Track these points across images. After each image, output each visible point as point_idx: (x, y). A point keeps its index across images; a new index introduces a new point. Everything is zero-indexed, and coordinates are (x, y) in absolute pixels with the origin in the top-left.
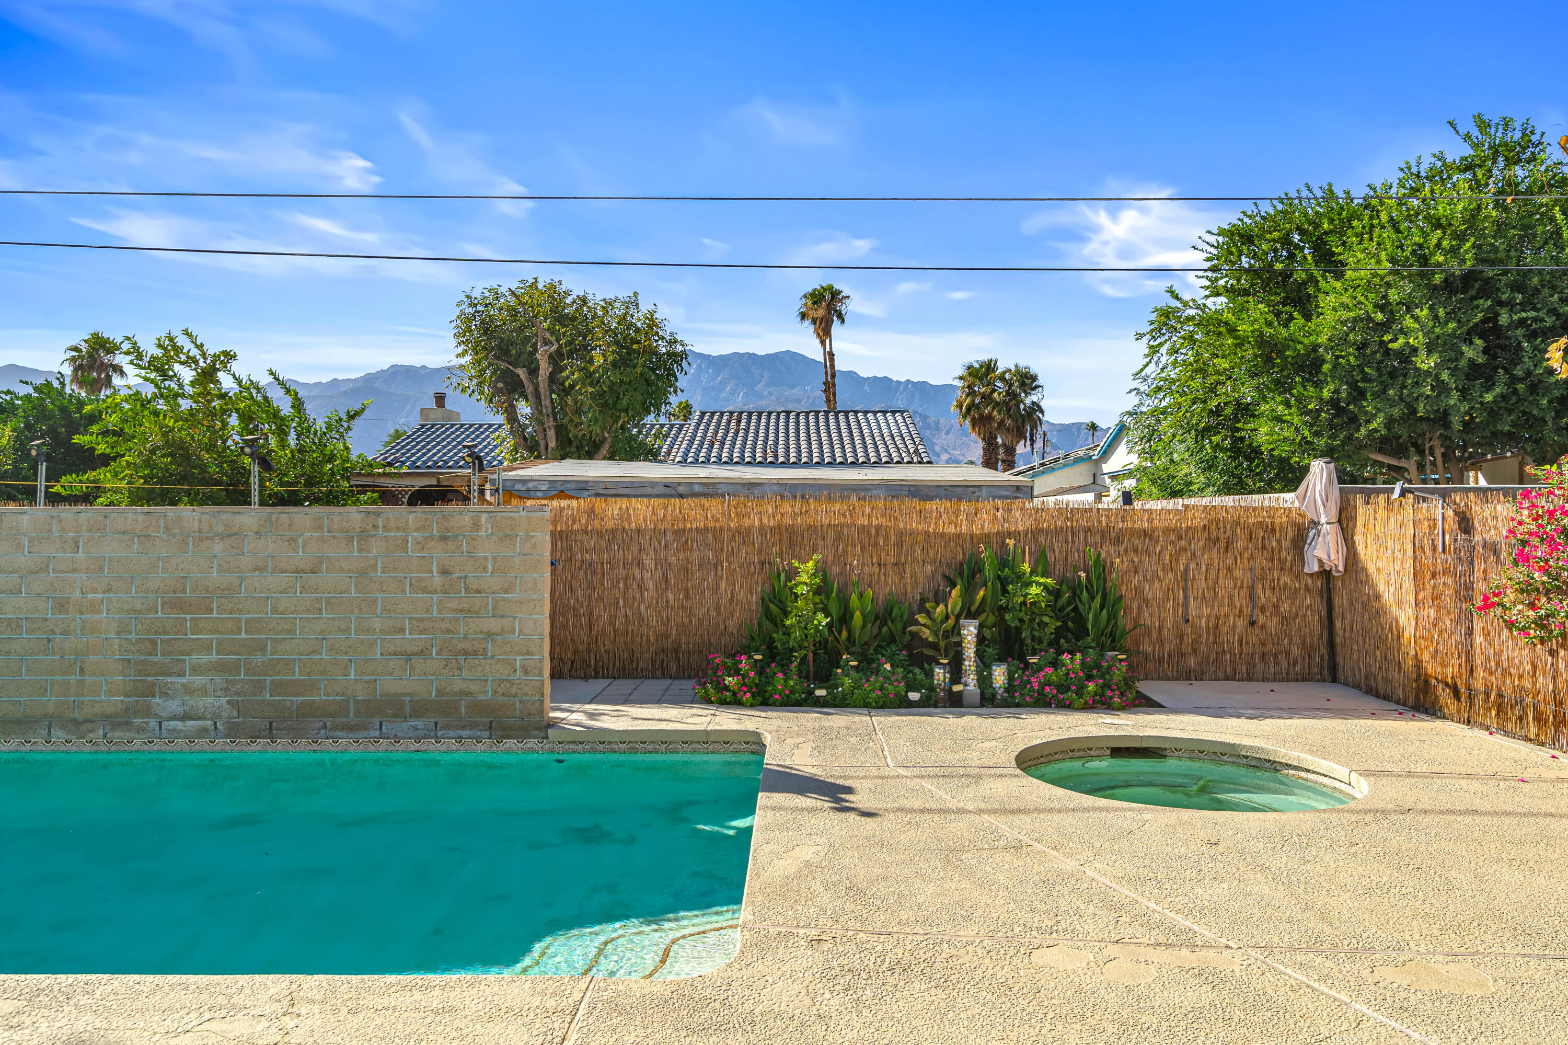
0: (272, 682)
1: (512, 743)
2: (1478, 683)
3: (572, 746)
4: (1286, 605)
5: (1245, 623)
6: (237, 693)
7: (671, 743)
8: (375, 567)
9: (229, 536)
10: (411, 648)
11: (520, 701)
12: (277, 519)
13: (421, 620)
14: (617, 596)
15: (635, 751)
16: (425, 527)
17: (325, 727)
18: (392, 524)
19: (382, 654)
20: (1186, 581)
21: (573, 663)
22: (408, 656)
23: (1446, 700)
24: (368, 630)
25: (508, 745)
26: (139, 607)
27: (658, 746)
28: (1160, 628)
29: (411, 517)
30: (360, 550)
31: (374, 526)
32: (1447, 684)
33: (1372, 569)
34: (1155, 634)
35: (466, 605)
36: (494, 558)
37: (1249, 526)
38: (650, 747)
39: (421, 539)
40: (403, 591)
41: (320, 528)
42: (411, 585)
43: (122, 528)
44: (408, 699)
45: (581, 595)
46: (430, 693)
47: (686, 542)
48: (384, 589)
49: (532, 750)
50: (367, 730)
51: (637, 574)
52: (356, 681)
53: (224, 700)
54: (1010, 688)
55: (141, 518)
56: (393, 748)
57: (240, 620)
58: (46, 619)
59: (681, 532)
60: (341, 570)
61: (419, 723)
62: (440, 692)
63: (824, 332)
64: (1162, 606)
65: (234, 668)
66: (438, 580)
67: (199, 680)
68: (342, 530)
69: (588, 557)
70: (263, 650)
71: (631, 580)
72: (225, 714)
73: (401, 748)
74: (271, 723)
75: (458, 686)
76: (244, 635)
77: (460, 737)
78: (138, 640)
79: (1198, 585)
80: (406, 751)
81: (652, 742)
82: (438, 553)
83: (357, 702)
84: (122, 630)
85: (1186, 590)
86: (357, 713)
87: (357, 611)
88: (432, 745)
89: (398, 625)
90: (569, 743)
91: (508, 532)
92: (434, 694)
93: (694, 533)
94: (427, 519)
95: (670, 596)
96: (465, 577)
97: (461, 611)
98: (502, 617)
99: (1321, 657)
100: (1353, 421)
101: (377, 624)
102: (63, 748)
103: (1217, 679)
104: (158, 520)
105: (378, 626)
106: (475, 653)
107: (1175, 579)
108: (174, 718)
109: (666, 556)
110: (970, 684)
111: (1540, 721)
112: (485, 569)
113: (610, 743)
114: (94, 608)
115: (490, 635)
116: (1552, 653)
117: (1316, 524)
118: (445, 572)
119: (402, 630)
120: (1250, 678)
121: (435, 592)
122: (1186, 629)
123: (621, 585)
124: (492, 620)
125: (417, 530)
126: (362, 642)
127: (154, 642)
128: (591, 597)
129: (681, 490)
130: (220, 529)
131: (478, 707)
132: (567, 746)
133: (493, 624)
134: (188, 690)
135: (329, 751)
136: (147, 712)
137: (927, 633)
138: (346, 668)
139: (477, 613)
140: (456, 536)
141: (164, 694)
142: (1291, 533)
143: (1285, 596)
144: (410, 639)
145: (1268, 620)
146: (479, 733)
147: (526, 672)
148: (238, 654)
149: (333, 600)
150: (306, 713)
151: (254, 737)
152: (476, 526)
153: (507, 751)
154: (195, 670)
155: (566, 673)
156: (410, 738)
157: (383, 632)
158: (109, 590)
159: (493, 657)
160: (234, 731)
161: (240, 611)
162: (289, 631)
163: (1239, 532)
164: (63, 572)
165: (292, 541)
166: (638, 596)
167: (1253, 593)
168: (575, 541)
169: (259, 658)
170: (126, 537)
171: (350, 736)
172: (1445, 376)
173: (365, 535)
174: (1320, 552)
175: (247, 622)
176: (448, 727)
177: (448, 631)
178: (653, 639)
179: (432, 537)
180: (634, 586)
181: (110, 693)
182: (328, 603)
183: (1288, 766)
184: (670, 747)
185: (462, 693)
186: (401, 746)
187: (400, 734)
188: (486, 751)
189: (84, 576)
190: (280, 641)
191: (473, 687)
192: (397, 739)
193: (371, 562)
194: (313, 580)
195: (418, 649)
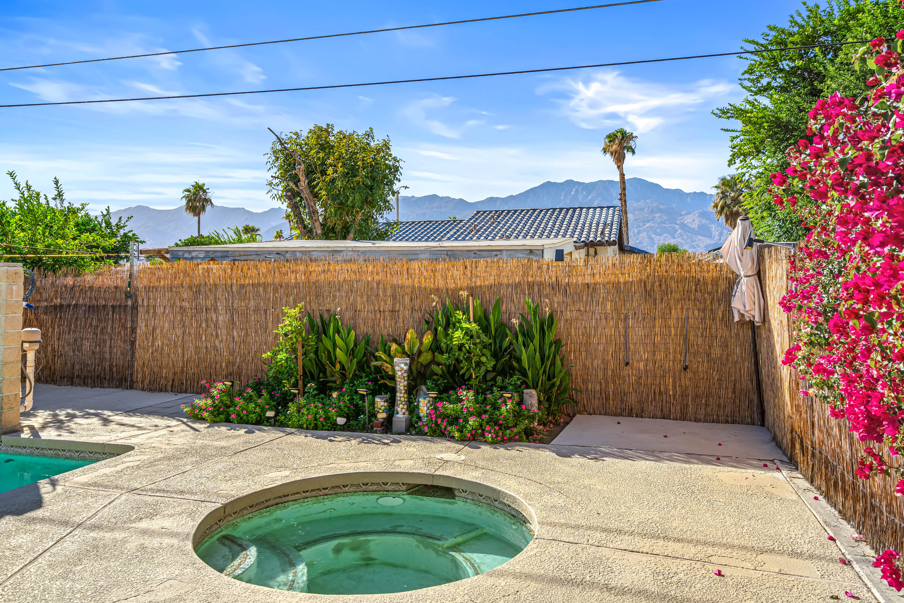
2: (816, 441)
3: (19, 450)
4: (717, 352)
5: (678, 367)
7: (82, 452)
14: (201, 332)
15: (57, 456)
20: (626, 329)
21: (173, 380)
27: (73, 454)
28: (605, 369)
34: (600, 374)
38: (68, 454)
45: (179, 332)
47: (246, 292)
51: (214, 316)
59: (243, 286)
63: (619, 159)
64: (606, 350)
69: (184, 303)
71: (209, 322)
79: (638, 332)
81: (69, 451)
85: (626, 336)
90: (17, 447)
93: (251, 287)
95: (235, 334)
99: (751, 401)
103: (654, 417)
107: (617, 327)
109: (233, 303)
110: (400, 412)
113: (42, 449)
117: (737, 277)
120: (683, 417)
122: (627, 371)
123: (204, 325)
128: (184, 333)
129: (288, 256)
132: (16, 450)
142: (723, 286)
143: (716, 344)
145: (700, 365)
155: (169, 388)
163: (673, 285)
166: (214, 333)
167: (686, 339)
168: (176, 292)
178: (224, 365)
180: (213, 326)
184: (81, 455)
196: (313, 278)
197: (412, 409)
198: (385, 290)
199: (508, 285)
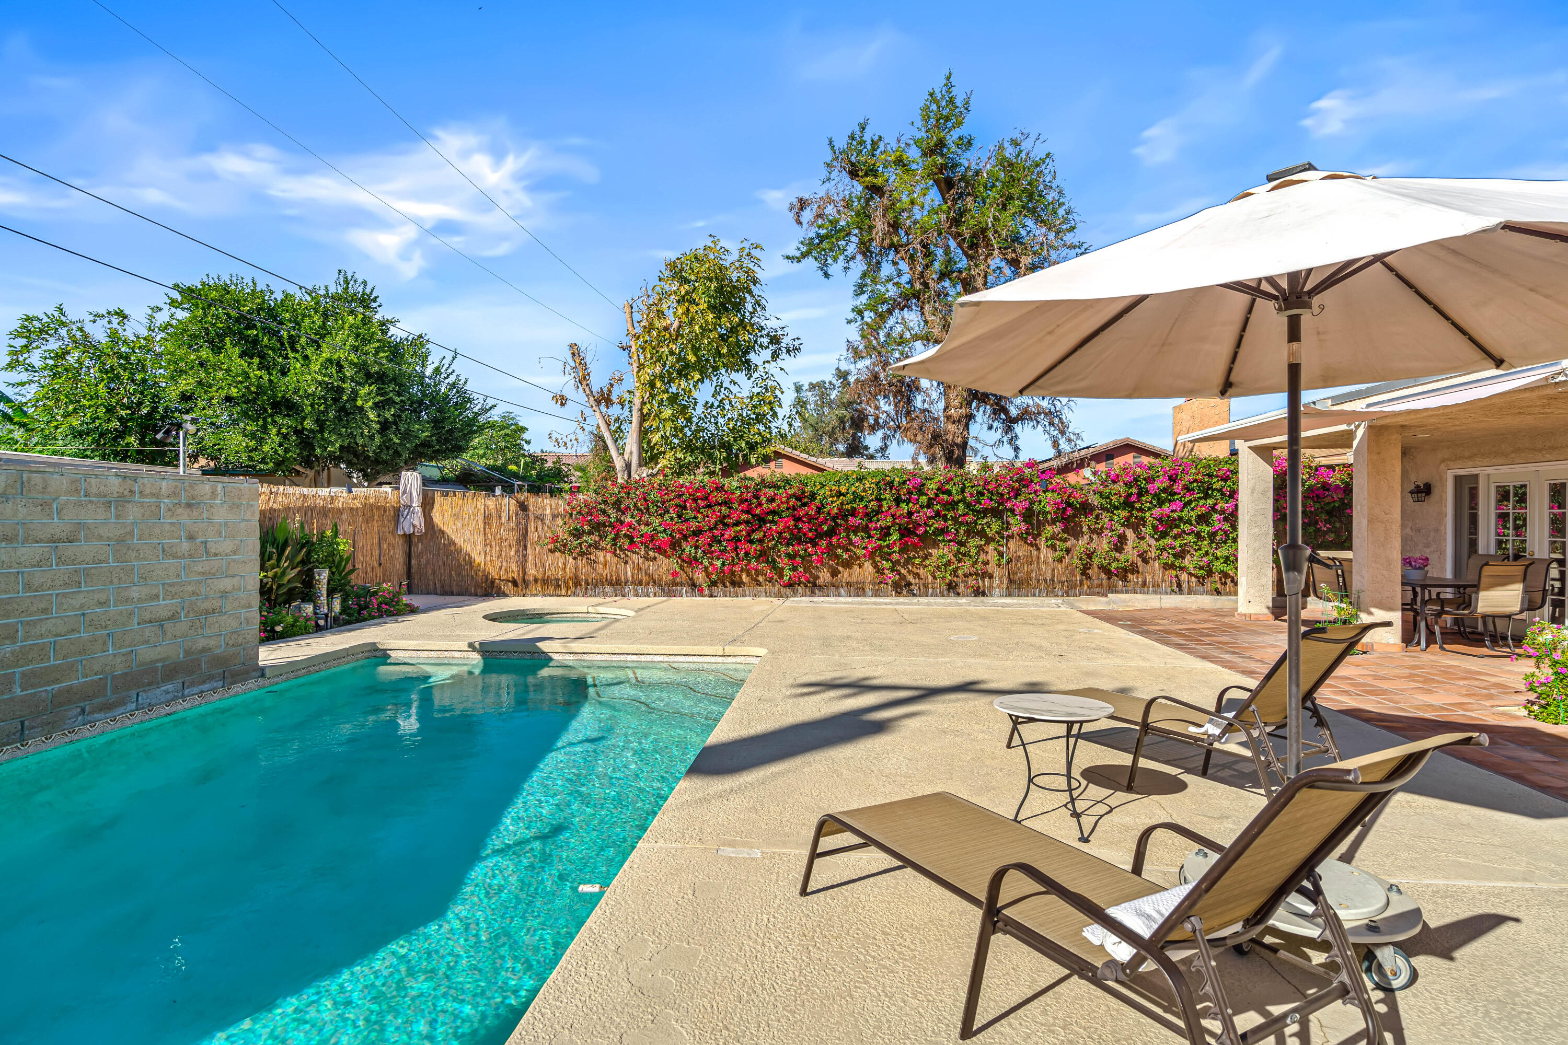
0: (23, 674)
1: (238, 688)
2: (531, 578)
8: (131, 533)
10: (165, 614)
11: (244, 649)
12: (29, 479)
13: (172, 585)
16: (176, 494)
17: (83, 712)
18: (147, 491)
19: (139, 624)
22: (160, 623)
23: (505, 588)
24: (127, 600)
25: (235, 690)
29: (164, 483)
30: (118, 517)
31: (131, 491)
32: (509, 581)
33: (448, 530)
35: (207, 568)
36: (226, 524)
37: (379, 508)
39: (171, 506)
40: (158, 557)
42: (164, 551)
44: (160, 665)
46: (178, 655)
48: (141, 556)
49: (251, 690)
50: (125, 704)
52: (115, 655)
54: (344, 610)
56: (147, 717)
60: (100, 537)
61: (170, 687)
62: (187, 653)
66: (185, 546)
68: (99, 495)
70: (13, 638)
73: (155, 715)
74: (22, 723)
75: (201, 643)
77: (202, 692)
79: (359, 543)
80: (161, 717)
82: (184, 517)
83: (114, 678)
86: (115, 690)
87: (115, 581)
88: (180, 705)
89: (155, 592)
90: (274, 677)
91: (236, 500)
92: (181, 656)
94: (176, 487)
96: (206, 542)
97: (204, 574)
98: (233, 577)
101: (135, 594)
105: (136, 597)
106: (214, 612)
110: (324, 612)
111: (568, 588)
112: (220, 535)
113: (297, 671)
115: (224, 594)
116: (575, 558)
117: (409, 508)
118: (191, 538)
119: (157, 597)
121: (183, 557)
124: (226, 580)
125: (168, 496)
126: (121, 614)
131: (219, 661)
133: (227, 584)
135: (86, 738)
138: (105, 643)
139: (214, 575)
140: (199, 504)
143: (391, 548)
144: (164, 606)
145: (385, 562)
146: (215, 684)
147: (248, 623)
149: (93, 571)
150: (63, 701)
152: (214, 494)
153: (235, 696)
156: (161, 704)
157: (140, 600)
159: (226, 614)
162: (45, 611)
163: (375, 512)
167: (380, 547)
169: (8, 648)
171: (108, 715)
173: (122, 501)
176: (192, 684)
177: (194, 594)
182: (86, 576)
185: (204, 650)
186: (155, 713)
187: (154, 702)
188: (220, 700)
190: (34, 623)
191: (212, 643)
192: (151, 707)
193: (128, 529)
194: (70, 550)
195: (170, 614)
199: (293, 510)
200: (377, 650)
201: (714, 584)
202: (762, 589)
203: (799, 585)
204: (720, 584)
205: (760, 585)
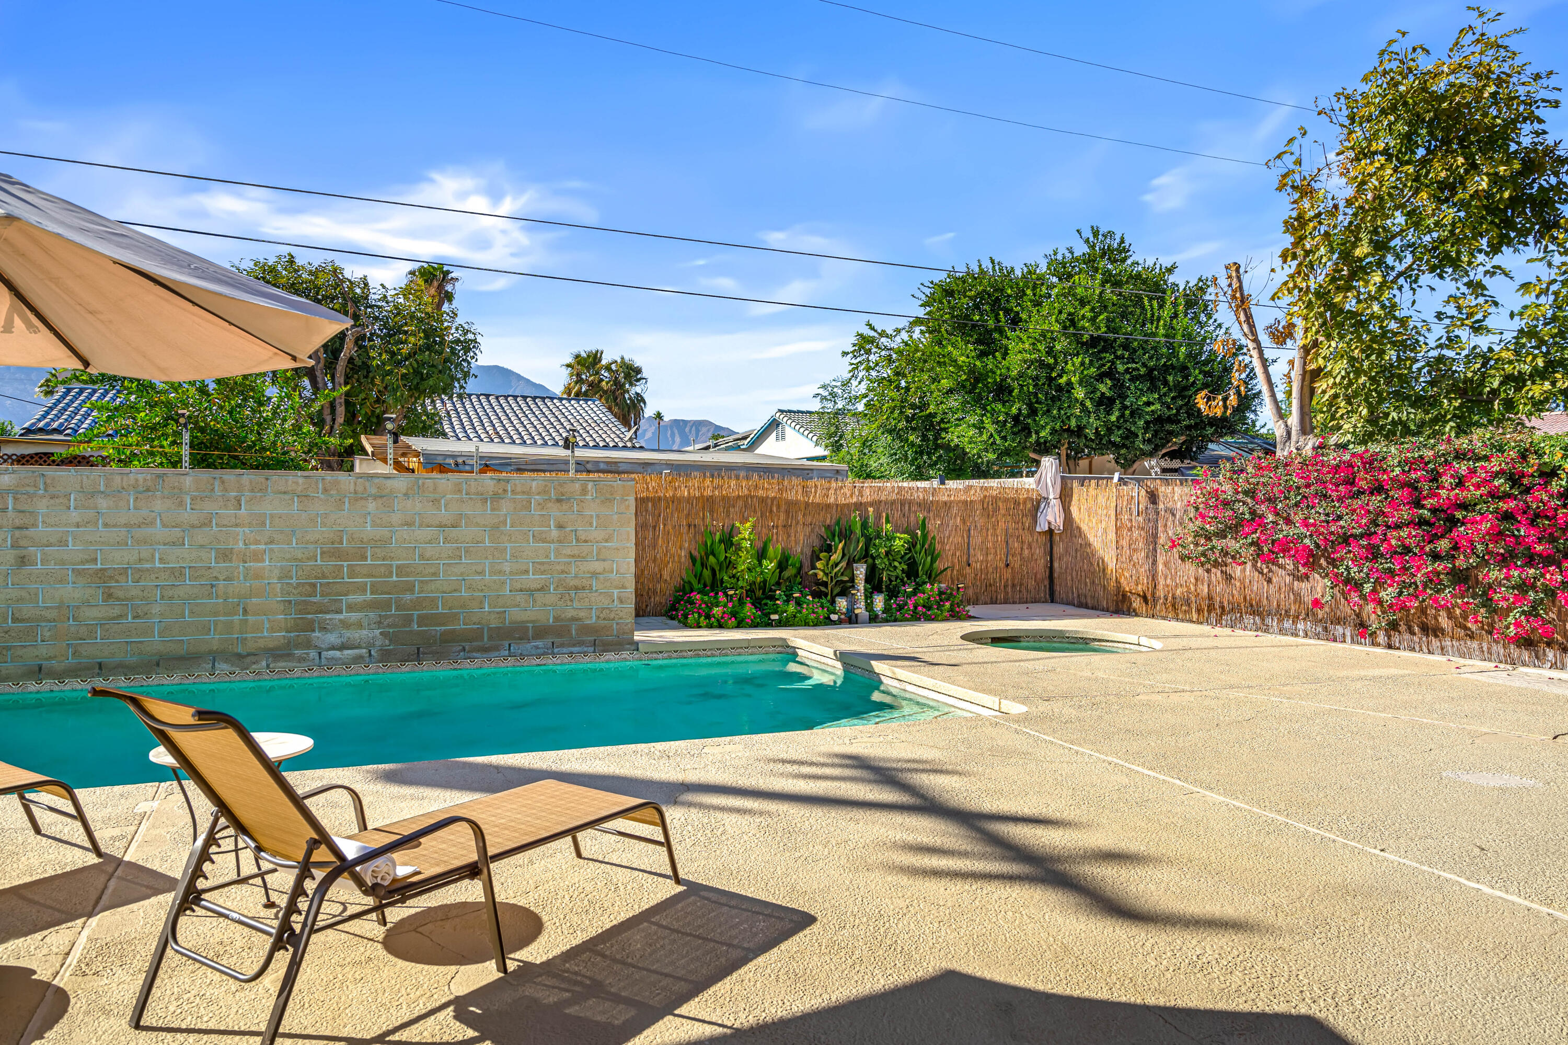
0: (419, 616)
1: (610, 656)
2: (1161, 593)
3: (655, 655)
4: (1026, 552)
5: (1002, 565)
6: (389, 626)
7: (724, 649)
8: (505, 523)
9: (381, 497)
10: (534, 586)
11: (617, 624)
12: (424, 483)
13: (542, 563)
15: (699, 656)
16: (545, 491)
17: (464, 649)
18: (519, 489)
19: (510, 591)
20: (969, 537)
22: (531, 592)
23: (1137, 603)
24: (500, 572)
25: (607, 657)
26: (300, 556)
28: (953, 570)
29: (534, 484)
30: (493, 509)
31: (504, 490)
32: (1139, 595)
33: (1084, 527)
34: (949, 574)
35: (576, 552)
36: (598, 516)
37: (1006, 500)
38: (709, 653)
39: (541, 501)
40: (528, 541)
41: (460, 491)
42: (533, 536)
43: (283, 489)
44: (530, 625)
46: (548, 620)
48: (513, 539)
49: (625, 660)
50: (499, 650)
52: (489, 612)
53: (377, 632)
54: (886, 610)
55: (301, 481)
56: (519, 663)
57: (391, 566)
58: (209, 568)
60: (477, 525)
61: (539, 643)
62: (556, 619)
64: (954, 554)
65: (387, 605)
66: (555, 533)
67: (354, 616)
68: (477, 494)
70: (412, 590)
72: (378, 643)
73: (526, 663)
74: (418, 649)
75: (570, 613)
76: (395, 578)
77: (572, 653)
78: (298, 584)
79: (977, 540)
80: (531, 665)
81: (710, 650)
82: (555, 512)
83: (490, 629)
84: (285, 575)
85: (968, 543)
86: (491, 638)
87: (490, 557)
88: (549, 660)
89: (524, 568)
90: (652, 653)
91: (609, 496)
92: (551, 621)
94: (546, 486)
96: (576, 531)
97: (573, 556)
98: (604, 560)
99: (1045, 586)
100: (1027, 430)
101: (507, 567)
102: (228, 679)
103: (986, 603)
104: (317, 483)
105: (508, 569)
106: (583, 588)
107: (963, 537)
108: (333, 648)
110: (861, 610)
111: (1199, 611)
112: (591, 524)
113: (681, 651)
114: (257, 557)
115: (594, 575)
116: (1208, 571)
117: (1046, 499)
118: (560, 526)
119: (527, 572)
120: (1006, 602)
121: (553, 542)
122: (968, 570)
124: (597, 563)
125: (539, 494)
126: (495, 581)
127: (314, 585)
129: (589, 466)
130: (374, 491)
131: (586, 629)
133: (598, 566)
134: (346, 625)
136: (308, 645)
137: (821, 575)
138: (481, 602)
139: (584, 557)
140: (569, 499)
141: (323, 629)
142: (1030, 505)
143: (1025, 547)
144: (533, 579)
145: (1016, 562)
146: (586, 649)
147: (621, 602)
148: (389, 594)
149: (471, 549)
150: (449, 639)
151: (403, 661)
153: (608, 661)
154: (351, 608)
156: (532, 655)
157: (511, 573)
158: (272, 542)
159: (596, 591)
160: (386, 657)
161: (392, 559)
162: (434, 574)
163: (1001, 504)
164: (224, 526)
165: (436, 501)
167: (1007, 545)
169: (408, 597)
170: (287, 497)
171: (484, 656)
172: (1088, 403)
173: (496, 497)
174: (1050, 518)
175: (398, 567)
176: (562, 645)
177: (563, 572)
179: (550, 500)
181: (272, 630)
182: (466, 552)
183: (1095, 640)
184: (723, 652)
185: (573, 619)
186: (526, 661)
187: (524, 653)
188: (591, 662)
189: (247, 530)
190: (427, 582)
191: (582, 614)
192: (522, 657)
193: (502, 519)
194: (454, 533)
195: (539, 587)
196: (708, 492)
197: (869, 607)
198: (778, 507)
199: (886, 503)
200: (788, 646)
201: (1393, 626)
202: (1475, 644)
203: (1549, 644)
204: (1403, 628)
205: (1472, 637)
